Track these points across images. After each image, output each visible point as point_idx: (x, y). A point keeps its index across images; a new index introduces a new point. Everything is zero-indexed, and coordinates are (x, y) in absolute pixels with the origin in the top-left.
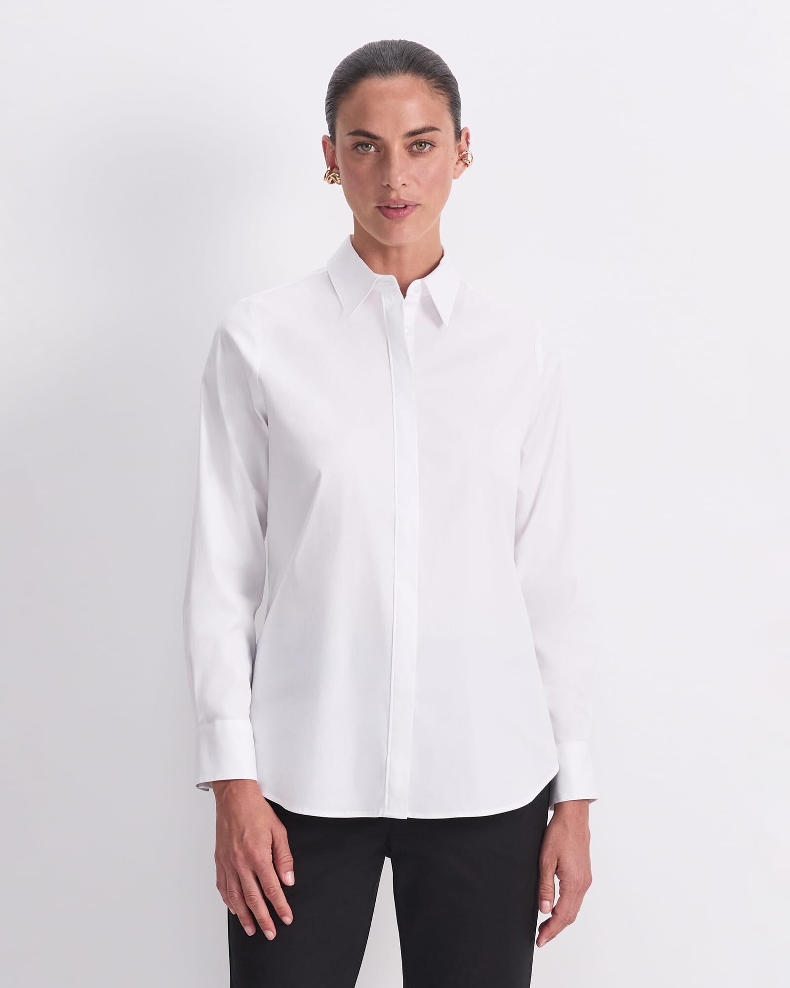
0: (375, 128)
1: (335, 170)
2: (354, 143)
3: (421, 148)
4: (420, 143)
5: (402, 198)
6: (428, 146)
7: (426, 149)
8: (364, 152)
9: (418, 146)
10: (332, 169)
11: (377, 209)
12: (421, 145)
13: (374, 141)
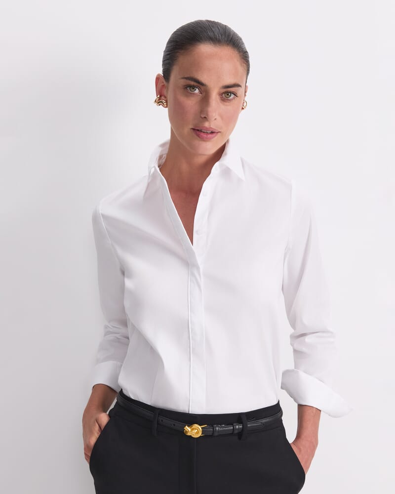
0: (204, 78)
1: (163, 97)
2: (185, 84)
3: (228, 96)
4: (227, 93)
5: (212, 126)
6: (232, 96)
7: (231, 98)
8: (191, 92)
9: (226, 94)
10: (161, 96)
11: (192, 130)
12: (228, 95)
13: (201, 86)
